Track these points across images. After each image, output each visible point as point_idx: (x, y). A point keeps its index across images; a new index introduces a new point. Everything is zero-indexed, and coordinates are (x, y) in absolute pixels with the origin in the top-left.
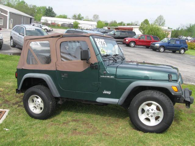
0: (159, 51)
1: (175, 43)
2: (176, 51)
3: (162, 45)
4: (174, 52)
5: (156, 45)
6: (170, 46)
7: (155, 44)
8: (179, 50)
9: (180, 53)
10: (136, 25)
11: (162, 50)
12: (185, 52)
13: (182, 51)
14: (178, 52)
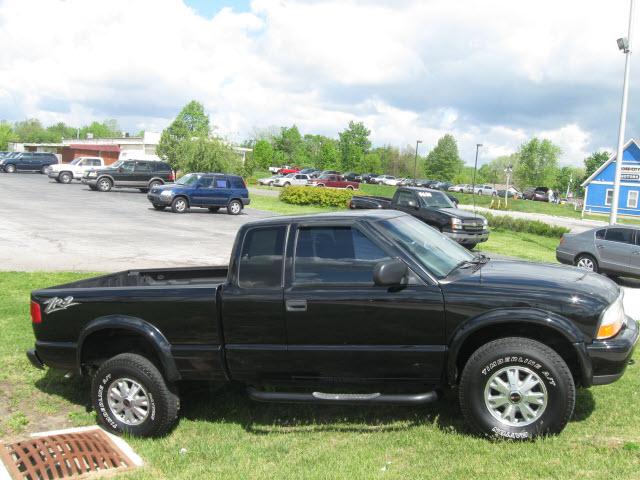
0: (174, 211)
1: (215, 185)
2: (218, 208)
3: (181, 193)
4: (214, 210)
5: (164, 193)
6: (201, 195)
7: (161, 191)
8: (227, 205)
9: (230, 212)
10: (127, 135)
11: (181, 205)
12: (242, 208)
13: (236, 207)
14: (225, 209)
